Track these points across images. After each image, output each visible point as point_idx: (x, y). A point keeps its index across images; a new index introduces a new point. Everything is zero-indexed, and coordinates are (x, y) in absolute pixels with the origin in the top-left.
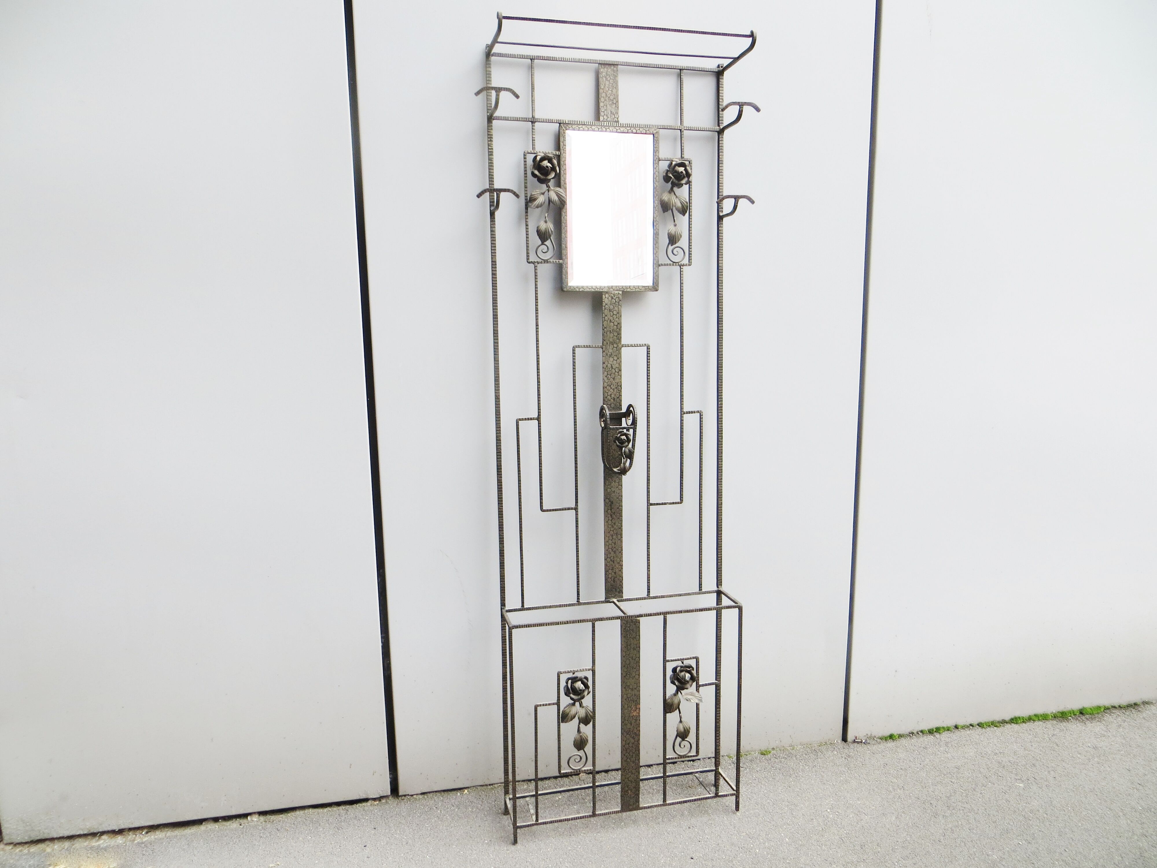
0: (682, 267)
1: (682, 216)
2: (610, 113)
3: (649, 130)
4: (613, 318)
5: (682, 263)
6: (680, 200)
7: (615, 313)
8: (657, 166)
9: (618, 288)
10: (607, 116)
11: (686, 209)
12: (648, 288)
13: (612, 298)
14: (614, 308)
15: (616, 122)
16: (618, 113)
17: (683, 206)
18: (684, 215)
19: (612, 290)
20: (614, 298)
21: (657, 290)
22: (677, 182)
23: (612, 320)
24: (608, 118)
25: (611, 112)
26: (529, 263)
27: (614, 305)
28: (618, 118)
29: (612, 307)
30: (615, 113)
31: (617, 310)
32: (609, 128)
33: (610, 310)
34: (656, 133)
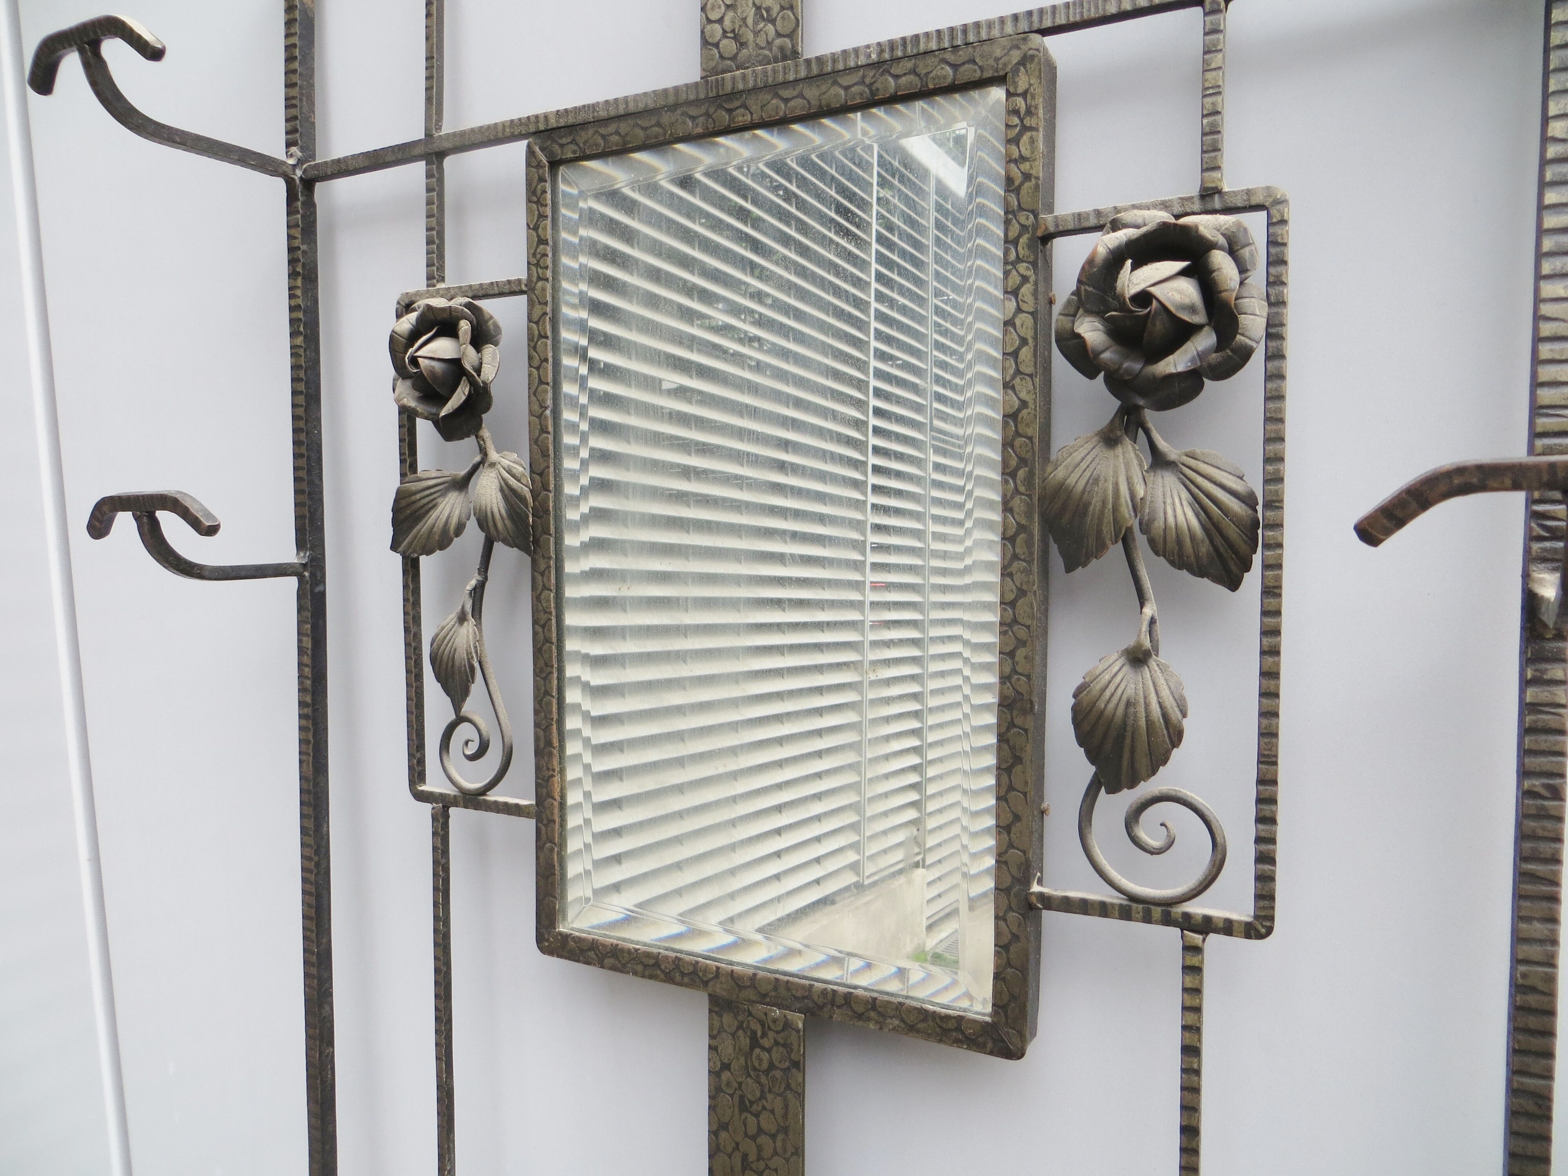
0: (1197, 938)
1: (1221, 590)
2: (750, 21)
3: (973, 61)
4: (760, 1149)
5: (1197, 908)
6: (1188, 484)
7: (768, 1123)
8: (1025, 279)
9: (782, 991)
10: (736, 38)
11: (1243, 548)
12: (958, 1029)
13: (755, 1043)
14: (763, 1097)
15: (785, 58)
16: (791, 8)
17: (1211, 525)
18: (1233, 584)
19: (751, 994)
20: (766, 1042)
21: (1015, 1053)
22: (1137, 366)
23: (752, 1157)
24: (743, 45)
25: (758, 8)
26: (421, 797)
27: (763, 1079)
28: (791, 35)
29: (752, 1089)
30: (776, 9)
31: (779, 1111)
32: (744, 106)
33: (742, 1097)
34: (1024, 61)
